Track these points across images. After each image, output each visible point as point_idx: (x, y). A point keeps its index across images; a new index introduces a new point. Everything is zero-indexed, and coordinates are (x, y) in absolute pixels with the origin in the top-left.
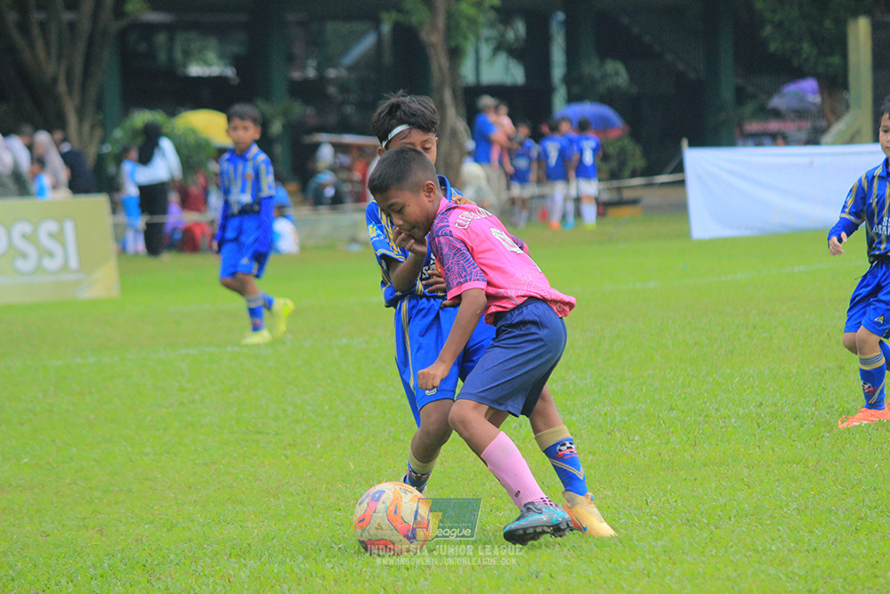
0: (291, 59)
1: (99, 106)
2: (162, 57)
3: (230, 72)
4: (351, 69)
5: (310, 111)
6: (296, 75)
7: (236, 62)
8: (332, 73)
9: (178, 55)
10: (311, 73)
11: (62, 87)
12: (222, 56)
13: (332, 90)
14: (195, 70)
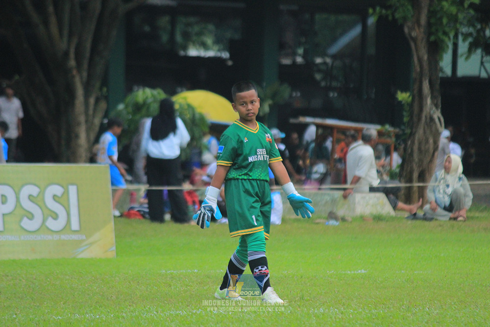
0: (282, 46)
1: (105, 82)
2: (165, 38)
3: (225, 55)
4: (334, 57)
5: (297, 94)
6: (286, 61)
7: (231, 46)
8: (319, 60)
9: (179, 38)
10: (299, 60)
11: (72, 63)
12: (217, 41)
13: (318, 77)
14: (193, 52)
